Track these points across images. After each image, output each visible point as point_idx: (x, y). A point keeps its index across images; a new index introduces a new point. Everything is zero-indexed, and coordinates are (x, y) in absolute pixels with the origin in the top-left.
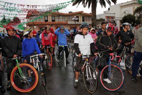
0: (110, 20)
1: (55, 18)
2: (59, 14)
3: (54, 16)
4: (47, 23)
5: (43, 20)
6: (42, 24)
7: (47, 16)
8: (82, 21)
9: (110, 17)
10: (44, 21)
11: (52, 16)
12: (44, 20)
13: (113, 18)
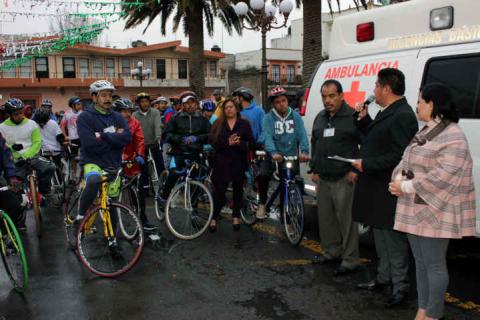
0: (283, 72)
1: (74, 65)
2: (89, 52)
3: (73, 59)
4: (44, 82)
5: (28, 71)
6: (24, 86)
7: (47, 59)
8: (176, 76)
9: (284, 64)
10: (33, 77)
11: (64, 59)
12: (33, 71)
13: (294, 67)
